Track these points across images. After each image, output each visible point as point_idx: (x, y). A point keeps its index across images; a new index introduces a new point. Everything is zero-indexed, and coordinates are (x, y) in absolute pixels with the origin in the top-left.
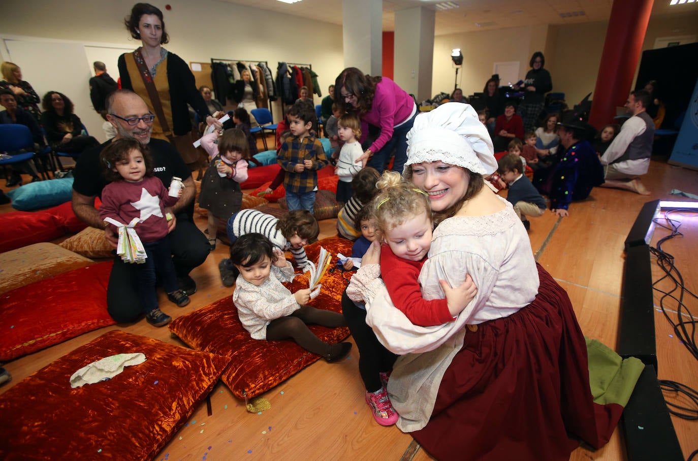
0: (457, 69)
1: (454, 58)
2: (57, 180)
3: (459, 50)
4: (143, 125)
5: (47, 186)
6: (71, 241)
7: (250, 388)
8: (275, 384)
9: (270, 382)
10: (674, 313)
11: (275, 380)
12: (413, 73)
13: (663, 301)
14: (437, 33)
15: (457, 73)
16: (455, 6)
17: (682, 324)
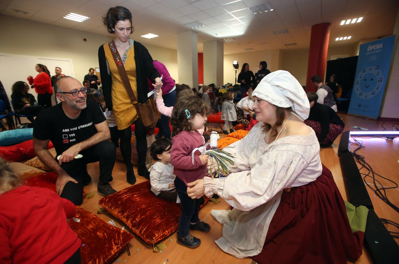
0: (236, 71)
1: (234, 65)
2: (19, 129)
3: (237, 61)
4: (81, 95)
5: (13, 133)
6: (32, 161)
7: (156, 237)
8: (168, 235)
9: (166, 234)
10: (373, 185)
11: (169, 232)
12: (214, 73)
13: (365, 179)
14: (225, 53)
15: (236, 73)
16: (233, 40)
17: (378, 190)
